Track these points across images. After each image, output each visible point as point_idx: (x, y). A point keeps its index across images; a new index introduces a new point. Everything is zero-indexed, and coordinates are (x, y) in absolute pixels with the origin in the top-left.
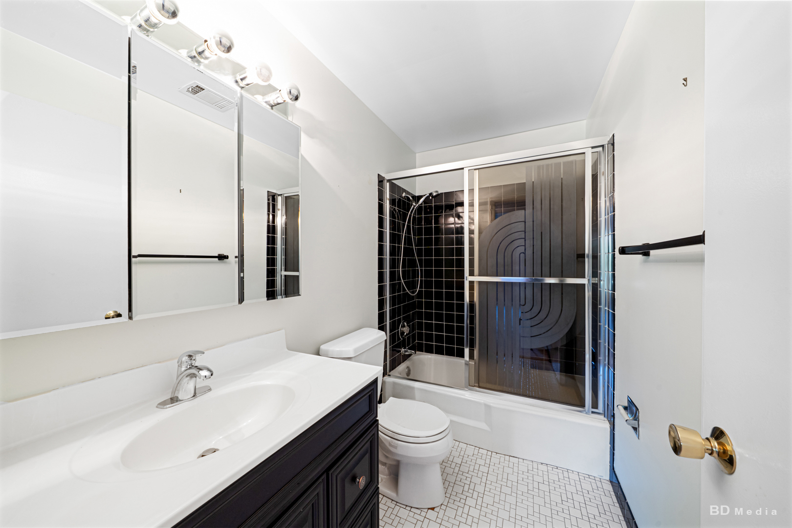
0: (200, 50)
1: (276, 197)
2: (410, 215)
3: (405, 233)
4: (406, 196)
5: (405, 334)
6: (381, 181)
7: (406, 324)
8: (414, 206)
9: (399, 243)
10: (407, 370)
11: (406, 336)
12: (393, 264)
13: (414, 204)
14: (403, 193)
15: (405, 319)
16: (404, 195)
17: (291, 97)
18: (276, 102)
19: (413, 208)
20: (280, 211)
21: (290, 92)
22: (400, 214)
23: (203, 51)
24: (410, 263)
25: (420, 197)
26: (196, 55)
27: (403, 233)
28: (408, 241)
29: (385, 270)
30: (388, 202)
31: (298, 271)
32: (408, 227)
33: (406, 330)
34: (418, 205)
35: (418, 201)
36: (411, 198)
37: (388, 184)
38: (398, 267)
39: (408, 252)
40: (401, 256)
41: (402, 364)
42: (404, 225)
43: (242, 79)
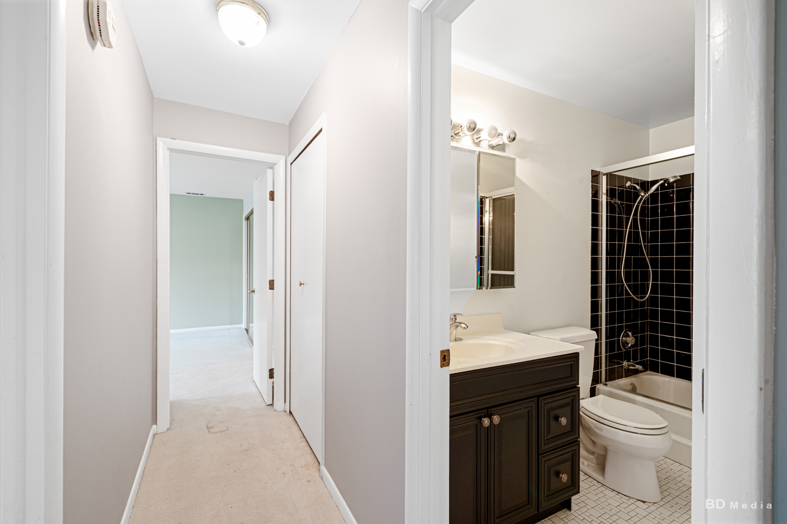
0: (456, 132)
1: (483, 200)
2: (638, 206)
3: (630, 228)
4: (632, 186)
5: (630, 345)
6: (595, 176)
7: (630, 334)
8: (643, 197)
9: (621, 239)
10: (631, 387)
11: (630, 348)
12: (611, 264)
13: (642, 194)
14: (626, 183)
15: (629, 328)
16: (628, 184)
17: (509, 140)
18: (497, 144)
19: (641, 199)
20: (488, 212)
21: (509, 137)
22: (623, 207)
23: (458, 133)
24: (636, 263)
25: (654, 183)
26: (454, 135)
27: (626, 228)
28: (634, 236)
29: (600, 271)
30: (604, 197)
31: (513, 270)
32: (635, 220)
33: (631, 340)
34: (647, 195)
35: (648, 190)
36: (638, 187)
37: (604, 178)
38: (619, 267)
39: (634, 249)
40: (623, 255)
41: (624, 378)
42: (628, 219)
43: (477, 139)
